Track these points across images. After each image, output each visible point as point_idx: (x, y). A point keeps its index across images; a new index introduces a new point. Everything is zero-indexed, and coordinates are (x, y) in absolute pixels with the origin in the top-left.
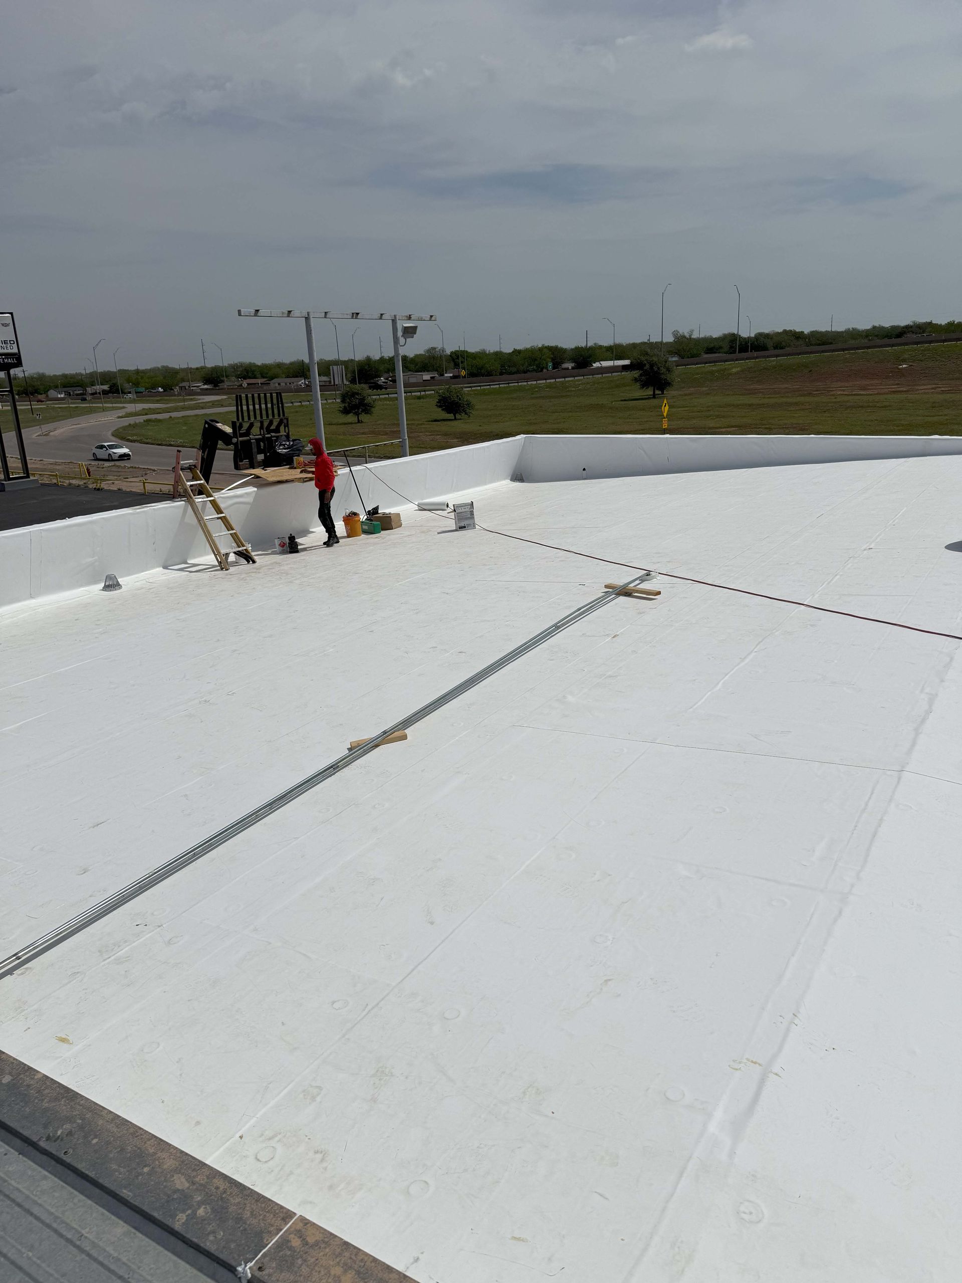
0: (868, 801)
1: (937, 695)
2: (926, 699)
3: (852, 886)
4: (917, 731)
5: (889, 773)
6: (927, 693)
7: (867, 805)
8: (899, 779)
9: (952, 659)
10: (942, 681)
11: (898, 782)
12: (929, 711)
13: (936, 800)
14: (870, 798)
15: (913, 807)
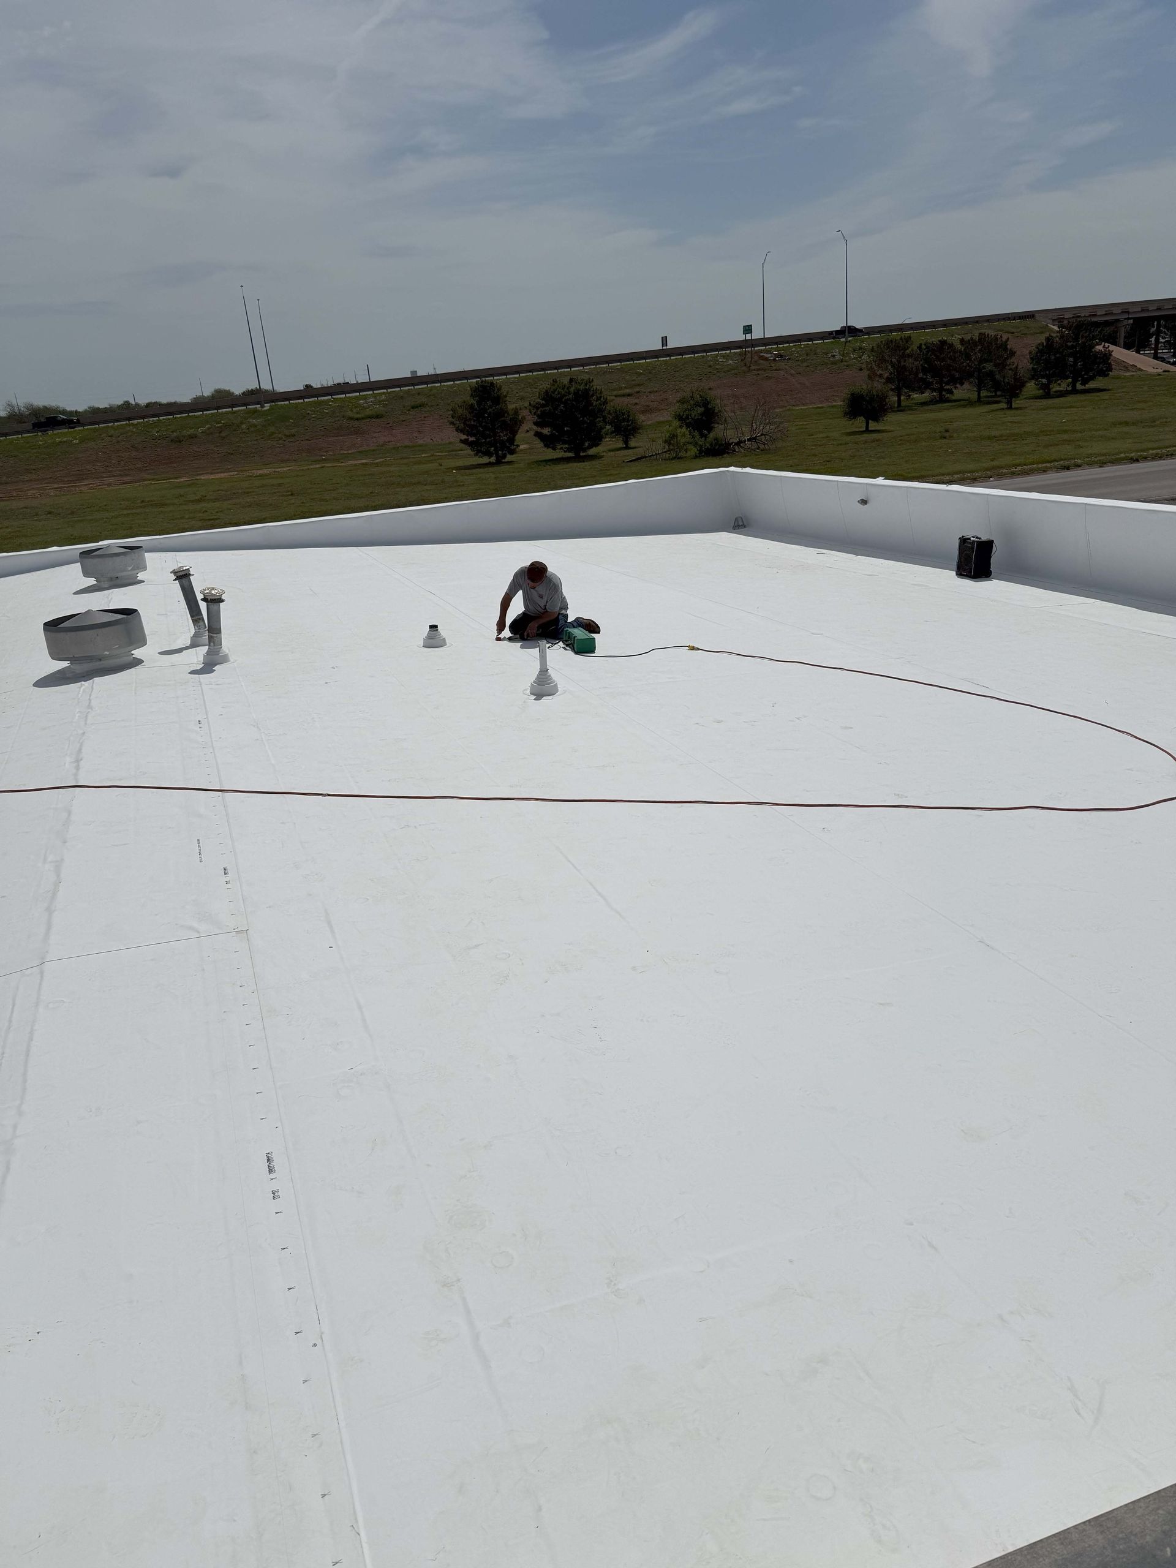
0: (11, 1017)
1: (62, 860)
2: (52, 869)
3: (15, 1127)
4: (50, 911)
5: (28, 972)
6: (51, 862)
7: (10, 1021)
8: (42, 973)
9: (70, 813)
10: (65, 842)
11: (42, 977)
12: (58, 882)
13: (90, 980)
14: (12, 1012)
15: (65, 1000)
